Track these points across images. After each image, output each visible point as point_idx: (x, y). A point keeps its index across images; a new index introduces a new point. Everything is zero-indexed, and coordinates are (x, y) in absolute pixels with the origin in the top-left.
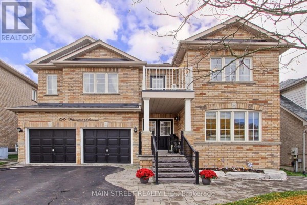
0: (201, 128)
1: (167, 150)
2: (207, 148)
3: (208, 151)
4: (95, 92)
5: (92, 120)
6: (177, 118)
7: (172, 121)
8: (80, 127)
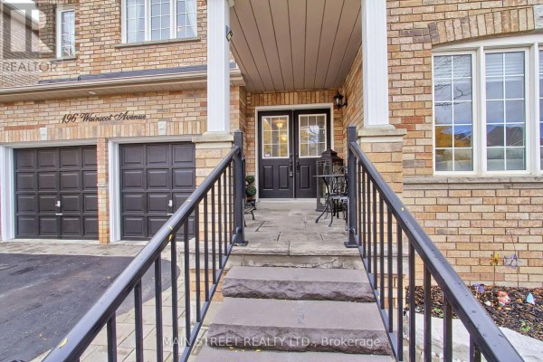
0: (420, 120)
1: (314, 201)
2: (441, 201)
3: (447, 216)
4: (148, 39)
5: (133, 117)
6: (341, 97)
7: (327, 111)
8: (107, 140)
